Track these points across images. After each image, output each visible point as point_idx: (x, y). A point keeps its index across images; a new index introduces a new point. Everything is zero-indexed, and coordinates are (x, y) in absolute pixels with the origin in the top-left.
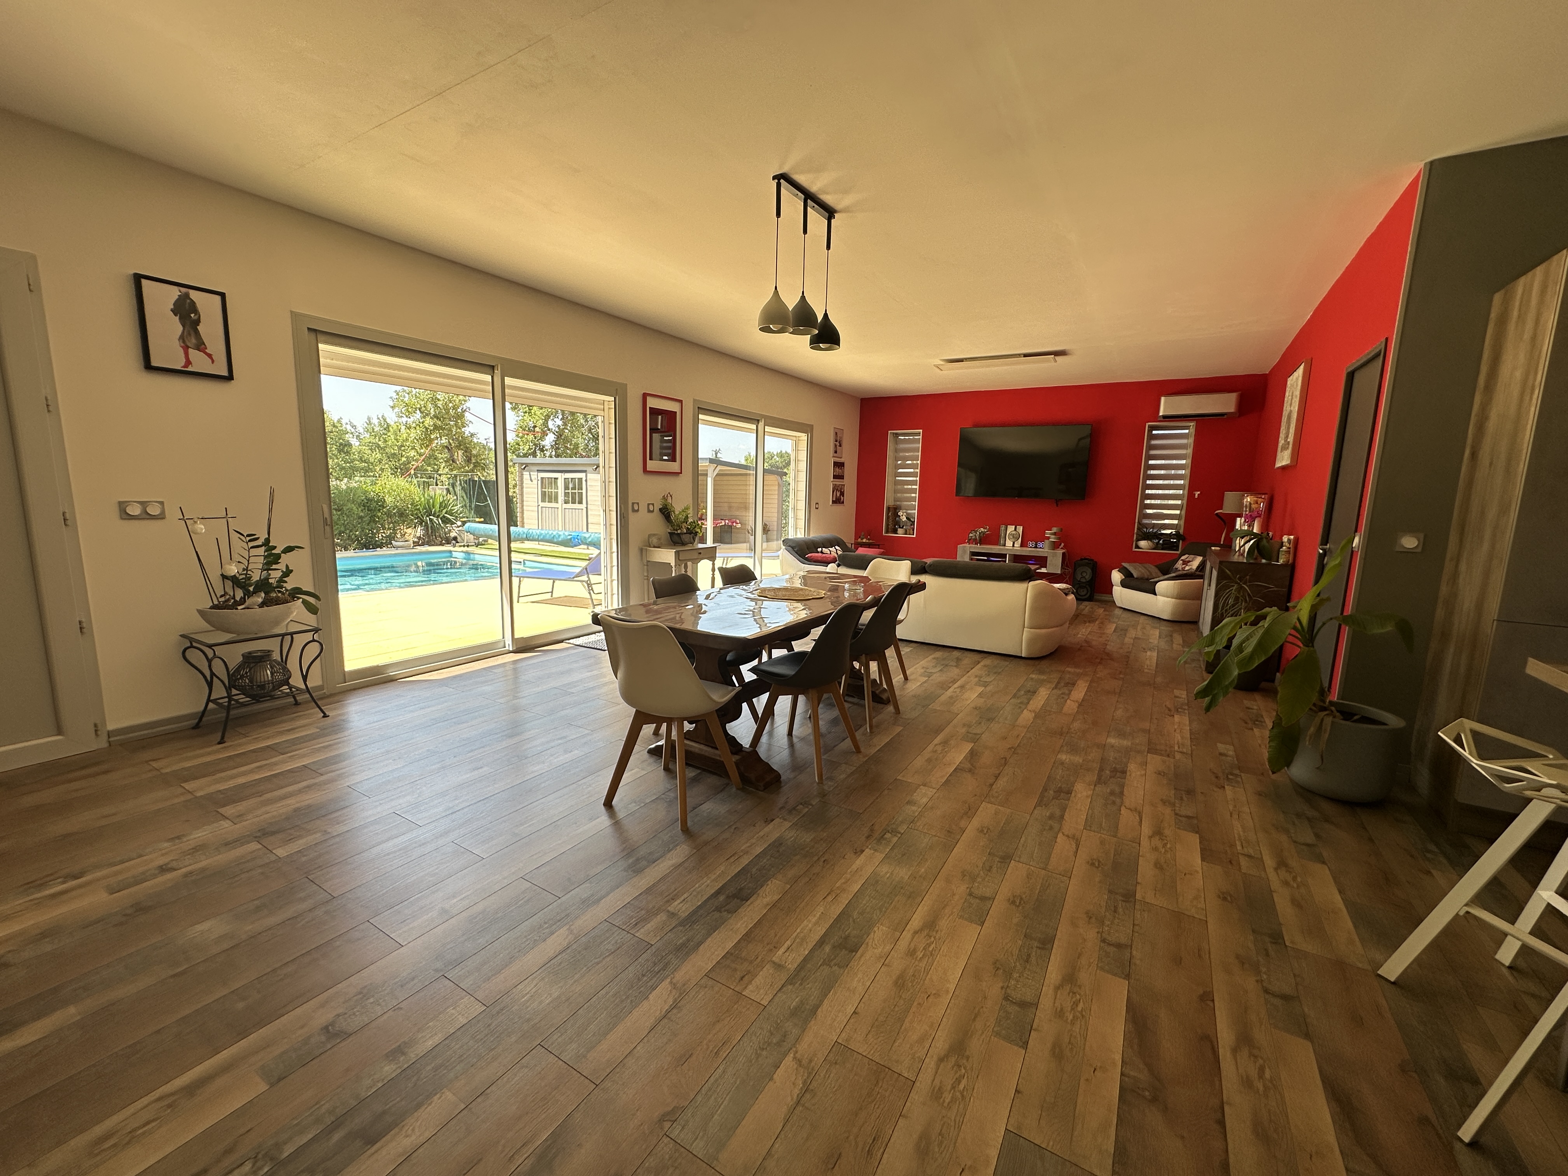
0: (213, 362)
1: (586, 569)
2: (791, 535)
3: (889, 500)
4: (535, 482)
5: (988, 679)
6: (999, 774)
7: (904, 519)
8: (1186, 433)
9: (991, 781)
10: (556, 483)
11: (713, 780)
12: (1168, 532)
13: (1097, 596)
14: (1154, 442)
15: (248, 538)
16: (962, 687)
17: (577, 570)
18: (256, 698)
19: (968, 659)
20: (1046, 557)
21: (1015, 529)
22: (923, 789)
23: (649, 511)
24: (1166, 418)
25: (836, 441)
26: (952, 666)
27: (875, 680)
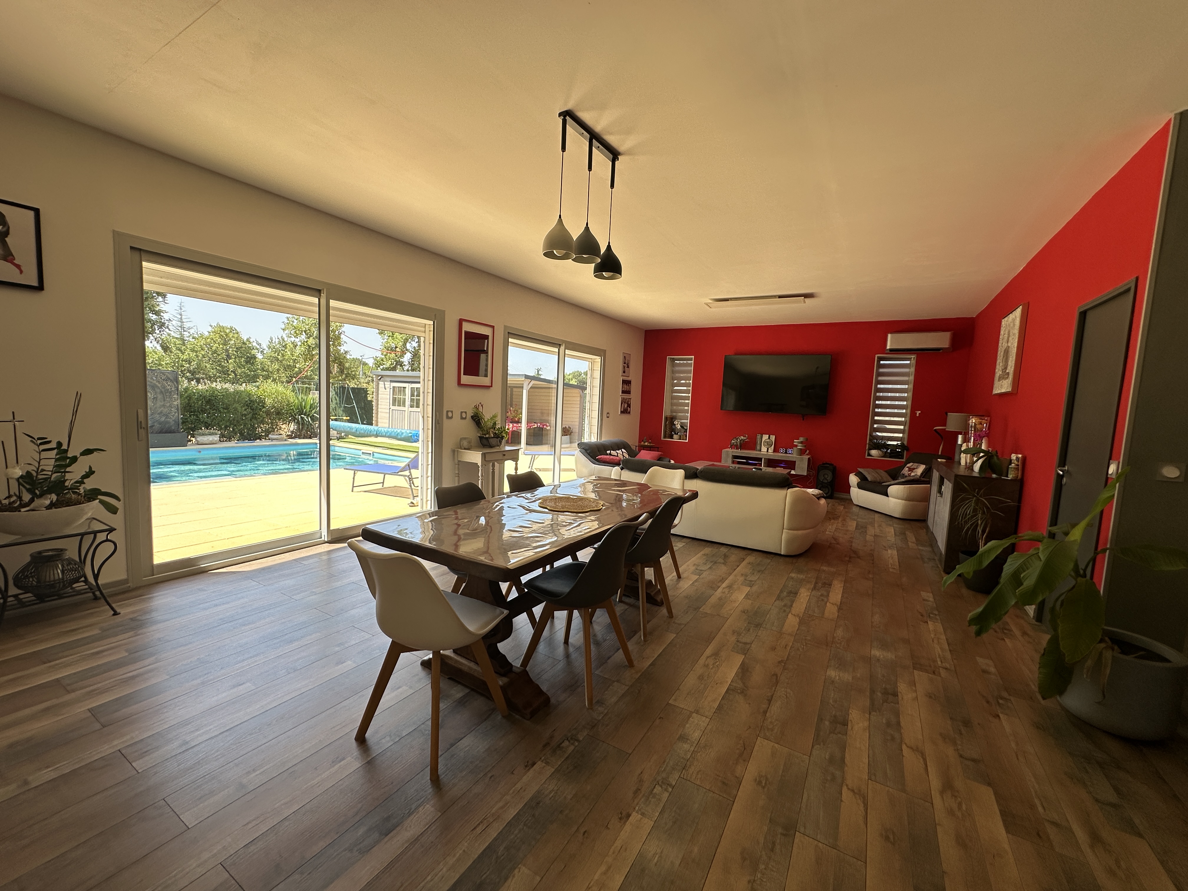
0: (21, 272)
1: (409, 465)
2: (586, 439)
3: (666, 411)
4: (388, 390)
5: (754, 578)
6: (772, 696)
7: (679, 427)
8: (908, 363)
9: (765, 706)
10: (404, 391)
11: (479, 703)
12: (895, 443)
13: (837, 495)
14: (881, 370)
15: (39, 442)
16: (730, 587)
17: (402, 465)
18: (41, 598)
19: (734, 556)
20: (795, 462)
21: (769, 438)
22: (695, 717)
23: (462, 418)
24: (892, 351)
25: (625, 363)
26: (720, 563)
27: (651, 581)
